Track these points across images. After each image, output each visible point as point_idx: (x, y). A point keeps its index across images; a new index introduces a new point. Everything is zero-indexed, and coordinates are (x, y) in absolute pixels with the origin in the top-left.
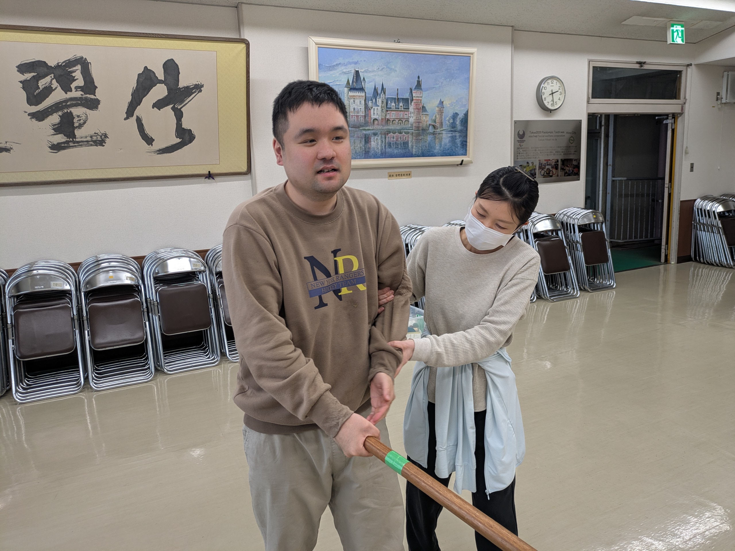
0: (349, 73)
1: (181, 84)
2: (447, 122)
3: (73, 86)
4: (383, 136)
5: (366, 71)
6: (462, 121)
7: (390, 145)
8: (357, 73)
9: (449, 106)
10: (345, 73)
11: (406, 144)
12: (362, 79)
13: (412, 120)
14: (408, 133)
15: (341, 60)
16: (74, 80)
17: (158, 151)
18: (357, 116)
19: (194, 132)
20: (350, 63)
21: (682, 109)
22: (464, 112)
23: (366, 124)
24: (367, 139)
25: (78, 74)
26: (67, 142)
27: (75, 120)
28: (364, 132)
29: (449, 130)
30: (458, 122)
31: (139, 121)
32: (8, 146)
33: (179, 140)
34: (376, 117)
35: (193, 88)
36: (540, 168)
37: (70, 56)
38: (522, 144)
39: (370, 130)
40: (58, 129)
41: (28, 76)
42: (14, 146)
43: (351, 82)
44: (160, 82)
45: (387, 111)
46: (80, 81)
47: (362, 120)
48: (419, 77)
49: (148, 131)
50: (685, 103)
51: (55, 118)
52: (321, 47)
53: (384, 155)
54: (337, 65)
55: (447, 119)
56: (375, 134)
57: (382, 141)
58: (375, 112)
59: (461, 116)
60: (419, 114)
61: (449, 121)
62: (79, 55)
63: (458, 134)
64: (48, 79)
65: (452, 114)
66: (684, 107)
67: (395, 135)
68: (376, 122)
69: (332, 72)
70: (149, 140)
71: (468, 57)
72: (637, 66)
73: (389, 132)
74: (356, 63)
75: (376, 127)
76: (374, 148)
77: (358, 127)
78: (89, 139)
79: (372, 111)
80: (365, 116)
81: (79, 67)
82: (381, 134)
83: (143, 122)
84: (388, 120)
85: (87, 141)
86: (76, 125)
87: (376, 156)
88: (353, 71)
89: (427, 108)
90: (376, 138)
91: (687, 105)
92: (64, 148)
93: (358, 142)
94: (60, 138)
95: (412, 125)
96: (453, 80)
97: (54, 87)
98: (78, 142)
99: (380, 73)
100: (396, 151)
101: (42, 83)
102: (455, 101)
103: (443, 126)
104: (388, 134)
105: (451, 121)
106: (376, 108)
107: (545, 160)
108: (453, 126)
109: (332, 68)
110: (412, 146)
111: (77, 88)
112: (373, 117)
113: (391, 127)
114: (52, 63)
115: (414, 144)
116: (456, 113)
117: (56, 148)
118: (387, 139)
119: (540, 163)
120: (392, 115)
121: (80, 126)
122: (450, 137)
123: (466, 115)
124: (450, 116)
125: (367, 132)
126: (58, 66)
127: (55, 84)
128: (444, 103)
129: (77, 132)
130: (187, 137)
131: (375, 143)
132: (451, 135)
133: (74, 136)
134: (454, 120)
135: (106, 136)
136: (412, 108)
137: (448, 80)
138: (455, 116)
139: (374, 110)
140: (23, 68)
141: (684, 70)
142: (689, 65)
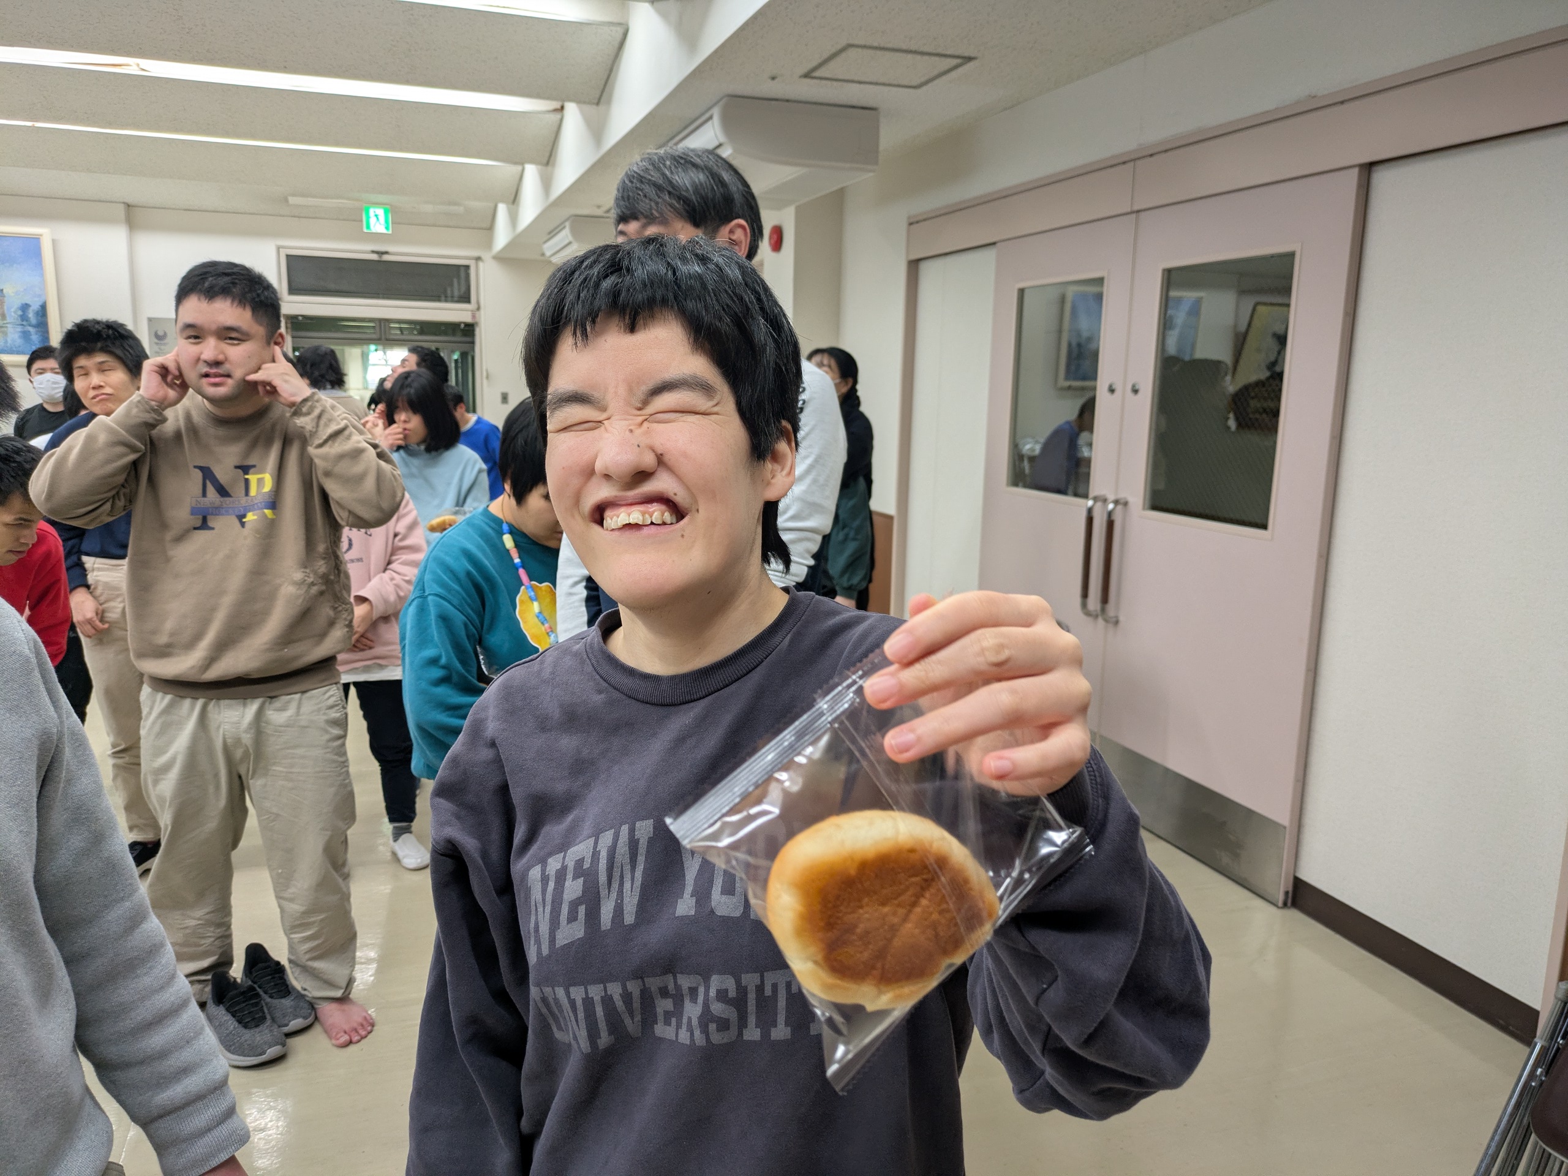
2: (13, 314)
6: (37, 313)
9: (13, 295)
21: (474, 316)
22: (40, 303)
29: (18, 323)
30: (31, 315)
50: (478, 309)
55: (12, 310)
59: (35, 306)
61: (15, 312)
63: (31, 329)
65: (20, 305)
66: (477, 316)
71: (36, 239)
72: (375, 257)
91: (482, 311)
96: (15, 265)
102: (22, 290)
103: (8, 318)
105: (20, 313)
108: (24, 317)
116: (26, 304)
122: (20, 332)
123: (43, 308)
124: (16, 307)
128: (4, 291)
132: (22, 330)
134: (23, 311)
137: (7, 264)
138: (25, 307)
141: (472, 263)
142: (478, 259)
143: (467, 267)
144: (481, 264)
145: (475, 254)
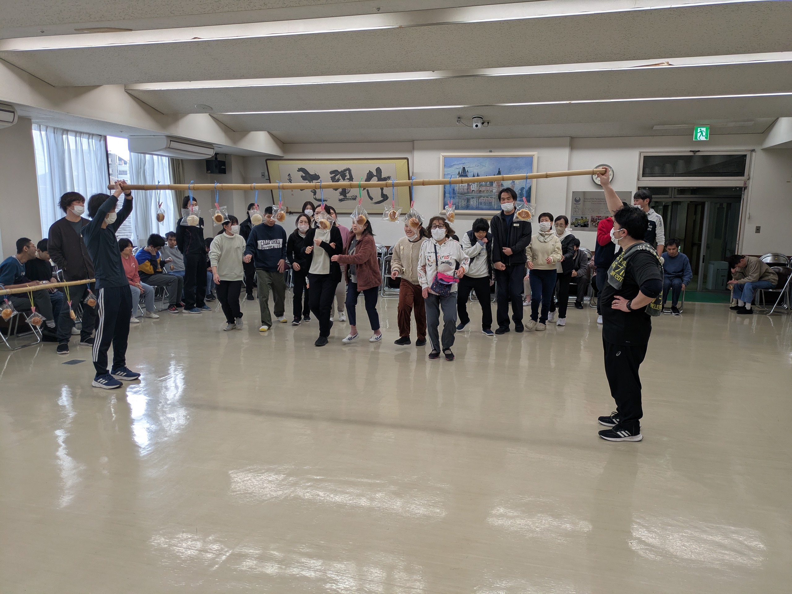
0: (460, 168)
1: (382, 177)
3: (346, 178)
4: (477, 199)
5: (468, 167)
6: (527, 191)
7: (481, 203)
8: (464, 168)
9: (518, 183)
10: (458, 168)
11: (490, 203)
12: (466, 171)
13: (494, 191)
14: (492, 198)
15: (456, 163)
16: (346, 176)
17: (375, 203)
18: (463, 189)
19: (388, 195)
20: (460, 164)
21: (745, 183)
22: (529, 187)
23: (468, 193)
24: (468, 200)
25: (347, 174)
26: (344, 198)
27: (346, 191)
28: (467, 197)
30: (524, 192)
31: (368, 191)
32: (326, 199)
33: (382, 199)
34: (473, 189)
35: (387, 178)
36: (592, 221)
37: (345, 168)
38: (578, 206)
39: (469, 196)
40: (341, 194)
41: (333, 175)
42: (328, 199)
43: (460, 173)
44: (375, 176)
45: (480, 186)
46: (348, 177)
47: (466, 191)
48: (499, 169)
49: (371, 195)
50: (749, 179)
51: (340, 190)
52: (445, 158)
53: (477, 208)
54: (454, 165)
56: (473, 198)
57: (477, 202)
58: (473, 187)
59: (527, 188)
60: (499, 188)
62: (348, 167)
64: (338, 176)
65: (520, 188)
66: (747, 183)
67: (484, 199)
68: (474, 192)
69: (451, 168)
70: (371, 199)
71: (531, 157)
72: (691, 154)
73: (481, 197)
74: (464, 164)
75: (473, 194)
76: (472, 205)
77: (464, 194)
78: (351, 197)
79: (472, 186)
80: (467, 189)
81: (348, 171)
82: (476, 198)
83: (369, 191)
84: (480, 191)
85: (350, 198)
86: (347, 192)
87: (472, 209)
88: (462, 167)
89: (504, 185)
90: (473, 200)
91: (751, 181)
92: (343, 201)
93: (463, 201)
94: (342, 197)
95: (494, 193)
96: (521, 170)
97: (340, 179)
98: (348, 199)
99: (476, 168)
100: (484, 207)
101: (337, 178)
104: (480, 198)
106: (474, 185)
107: (597, 216)
109: (451, 166)
110: (495, 205)
111: (347, 179)
112: (472, 189)
113: (482, 195)
114: (340, 171)
115: (496, 204)
116: (523, 187)
117: (341, 200)
118: (480, 200)
119: (592, 218)
120: (483, 189)
121: (348, 193)
123: (530, 189)
125: (469, 197)
126: (341, 171)
127: (340, 178)
129: (347, 195)
130: (385, 198)
131: (473, 202)
133: (346, 197)
134: (521, 191)
135: (356, 196)
136: (494, 185)
138: (522, 189)
139: (473, 186)
140: (331, 173)
141: (748, 154)
142: (753, 151)
143: (745, 156)
144: (754, 154)
145: (751, 148)
